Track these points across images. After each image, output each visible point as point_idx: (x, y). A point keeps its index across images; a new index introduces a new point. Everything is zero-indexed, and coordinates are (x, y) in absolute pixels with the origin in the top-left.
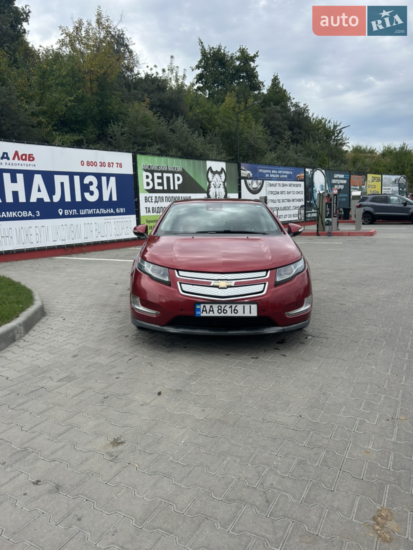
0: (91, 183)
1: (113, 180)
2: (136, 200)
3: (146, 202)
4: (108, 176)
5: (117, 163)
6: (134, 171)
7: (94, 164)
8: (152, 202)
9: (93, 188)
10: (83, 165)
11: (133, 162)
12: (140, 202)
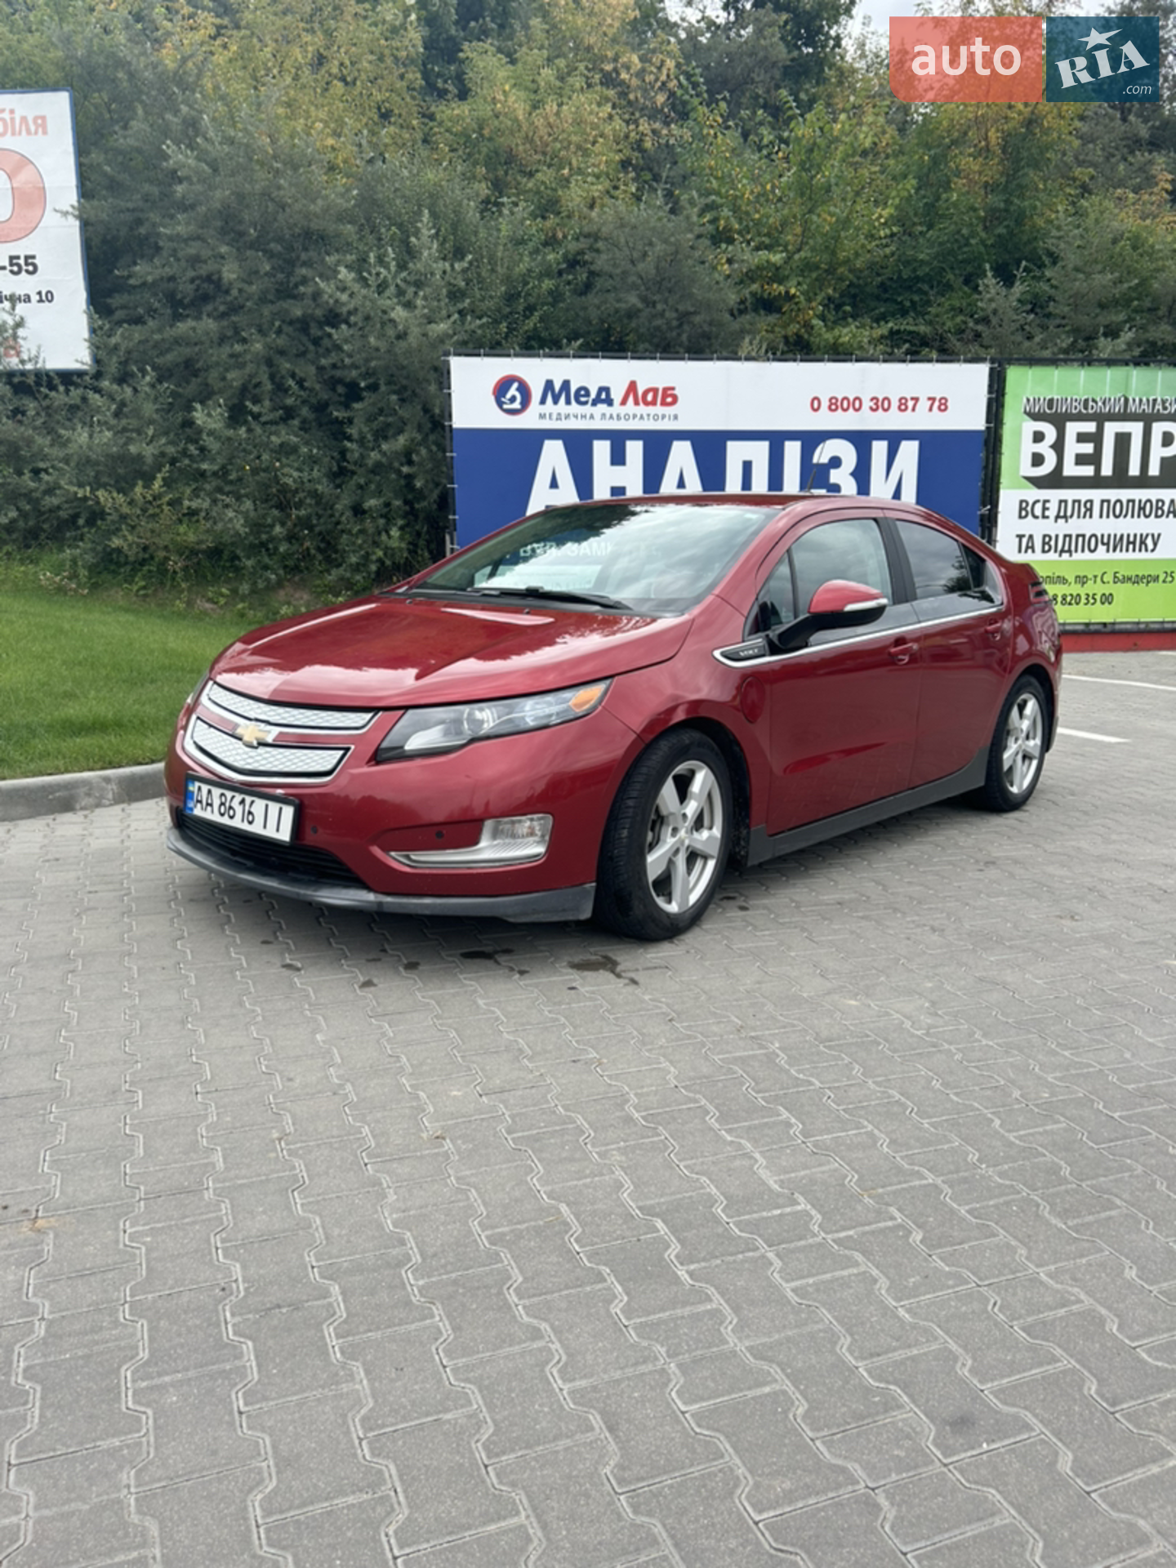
0: (836, 462)
1: (909, 451)
2: (985, 510)
3: (1020, 517)
4: (894, 439)
5: (929, 399)
6: (988, 421)
7: (855, 404)
8: (1044, 517)
9: (842, 477)
10: (816, 410)
11: (990, 391)
12: (1000, 518)
